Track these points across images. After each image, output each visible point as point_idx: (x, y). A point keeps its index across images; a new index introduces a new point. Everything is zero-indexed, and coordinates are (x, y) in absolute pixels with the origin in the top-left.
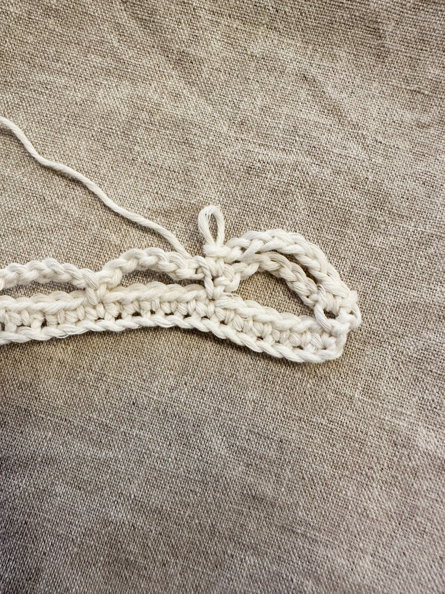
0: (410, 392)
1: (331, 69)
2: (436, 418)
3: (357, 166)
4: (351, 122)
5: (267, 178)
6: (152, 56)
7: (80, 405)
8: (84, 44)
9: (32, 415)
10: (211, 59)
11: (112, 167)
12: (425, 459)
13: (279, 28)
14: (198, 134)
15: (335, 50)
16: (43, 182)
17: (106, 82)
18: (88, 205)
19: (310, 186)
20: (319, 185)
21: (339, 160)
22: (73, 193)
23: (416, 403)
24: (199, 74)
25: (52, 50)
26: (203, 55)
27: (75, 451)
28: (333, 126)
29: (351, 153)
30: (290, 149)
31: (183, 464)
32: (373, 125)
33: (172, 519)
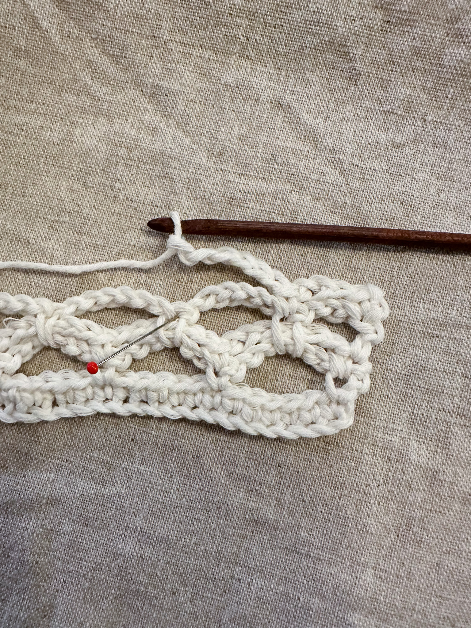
0: (401, 408)
1: (305, 95)
2: (426, 432)
3: (335, 191)
4: (327, 147)
5: (249, 208)
6: (127, 92)
7: (80, 445)
8: (57, 84)
9: (33, 459)
10: (185, 91)
11: (94, 206)
12: (418, 471)
13: (251, 56)
14: (178, 168)
15: (308, 76)
16: (26, 224)
17: (81, 121)
18: (73, 246)
19: (291, 213)
20: (299, 211)
21: (317, 187)
22: (57, 234)
23: (406, 419)
24: (174, 106)
25: (25, 92)
26: (177, 87)
27: (78, 490)
28: (310, 152)
29: (329, 178)
30: (270, 177)
31: (186, 494)
32: (350, 148)
33: (179, 548)
